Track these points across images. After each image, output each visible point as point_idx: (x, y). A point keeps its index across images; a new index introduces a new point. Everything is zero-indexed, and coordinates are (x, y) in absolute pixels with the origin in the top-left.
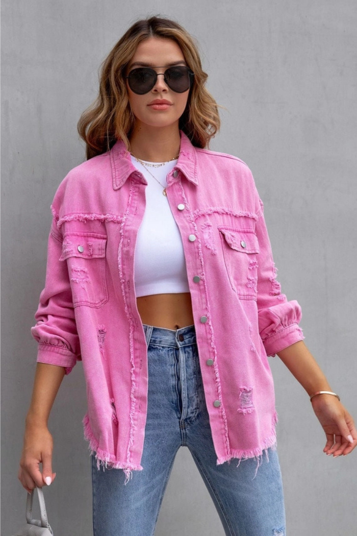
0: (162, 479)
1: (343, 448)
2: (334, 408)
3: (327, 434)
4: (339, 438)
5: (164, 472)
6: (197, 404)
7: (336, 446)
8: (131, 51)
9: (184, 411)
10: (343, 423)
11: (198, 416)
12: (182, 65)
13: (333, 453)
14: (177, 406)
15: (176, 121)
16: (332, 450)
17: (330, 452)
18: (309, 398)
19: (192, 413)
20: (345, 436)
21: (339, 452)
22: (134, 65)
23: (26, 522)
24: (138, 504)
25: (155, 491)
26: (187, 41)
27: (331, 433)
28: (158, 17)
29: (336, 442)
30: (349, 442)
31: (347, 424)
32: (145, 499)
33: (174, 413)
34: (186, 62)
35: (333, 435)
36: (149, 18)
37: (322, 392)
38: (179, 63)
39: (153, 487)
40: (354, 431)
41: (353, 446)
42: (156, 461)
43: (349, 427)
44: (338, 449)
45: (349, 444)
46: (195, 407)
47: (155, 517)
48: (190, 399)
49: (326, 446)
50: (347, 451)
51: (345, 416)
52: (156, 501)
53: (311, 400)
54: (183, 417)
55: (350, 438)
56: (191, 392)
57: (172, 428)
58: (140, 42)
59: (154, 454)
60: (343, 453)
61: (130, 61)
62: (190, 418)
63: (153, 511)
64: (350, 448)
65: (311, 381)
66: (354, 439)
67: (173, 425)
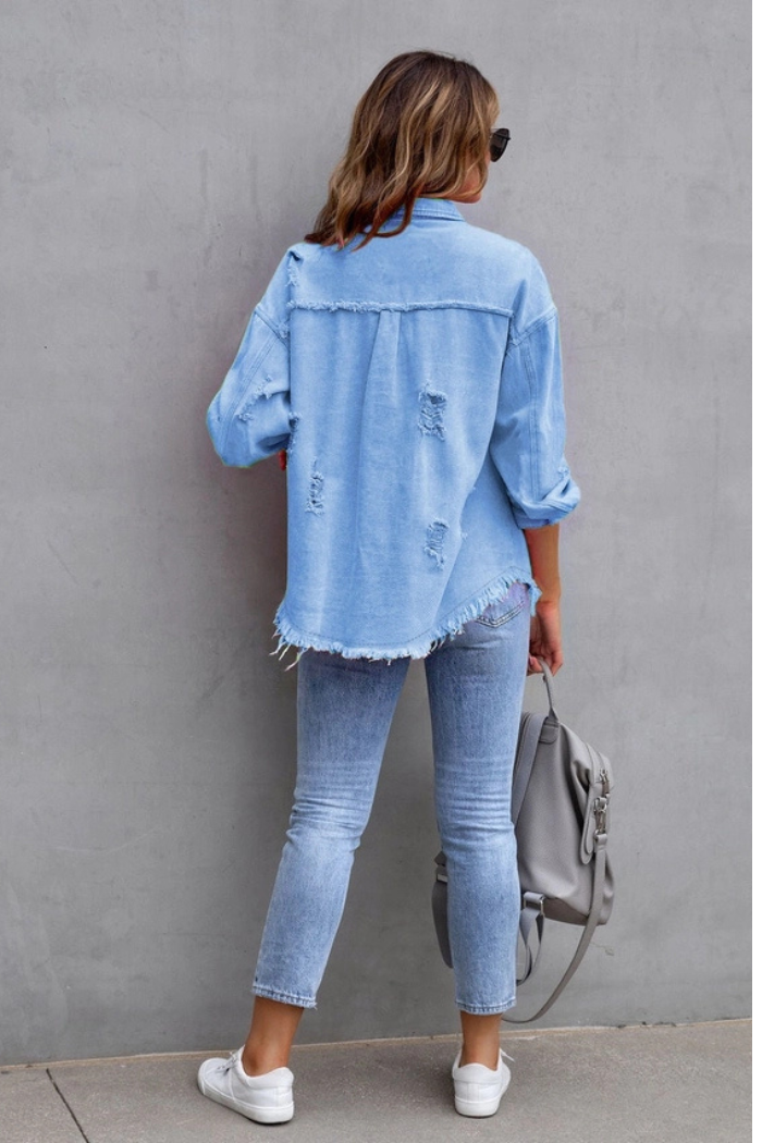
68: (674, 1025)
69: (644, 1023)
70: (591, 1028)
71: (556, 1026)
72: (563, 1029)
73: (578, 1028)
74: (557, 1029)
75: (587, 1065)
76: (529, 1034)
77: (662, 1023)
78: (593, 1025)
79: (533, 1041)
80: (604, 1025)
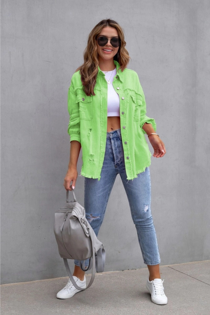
0: (109, 186)
1: (160, 154)
2: (157, 139)
3: (154, 149)
4: (159, 151)
5: (110, 184)
6: (120, 158)
7: (158, 154)
8: (100, 30)
9: (116, 161)
10: (160, 145)
11: (121, 163)
12: (117, 38)
13: (156, 156)
14: (113, 159)
15: (112, 58)
16: (156, 155)
17: (155, 156)
18: (147, 136)
19: (119, 162)
20: (161, 150)
21: (159, 156)
22: (100, 36)
23: (66, 202)
24: (99, 195)
25: (106, 190)
26: (120, 29)
27: (156, 149)
28: (110, 19)
29: (158, 152)
30: (163, 153)
31: (162, 145)
32: (102, 193)
33: (112, 162)
34: (119, 37)
35: (156, 150)
36: (107, 19)
37: (152, 134)
38: (116, 37)
39: (105, 189)
40: (165, 149)
41: (164, 154)
42: (106, 179)
43: (162, 147)
44: (158, 155)
45: (162, 153)
46: (119, 159)
47: (106, 200)
48: (117, 157)
49: (154, 154)
50: (162, 156)
51: (161, 142)
52: (107, 194)
53: (148, 137)
54: (116, 163)
55: (163, 151)
56: (117, 154)
57: (112, 168)
58: (103, 27)
59: (106, 177)
60: (160, 157)
61: (99, 34)
62: (118, 164)
63: (105, 198)
64: (163, 155)
65: (148, 129)
66: (164, 151)
67: (112, 166)
68: (136, 269)
69: (128, 269)
70: (116, 271)
71: (107, 271)
72: (109, 272)
73: (113, 272)
74: (108, 272)
75: (116, 280)
76: (101, 274)
77: (133, 269)
78: (116, 270)
79: (102, 275)
80: (119, 270)
